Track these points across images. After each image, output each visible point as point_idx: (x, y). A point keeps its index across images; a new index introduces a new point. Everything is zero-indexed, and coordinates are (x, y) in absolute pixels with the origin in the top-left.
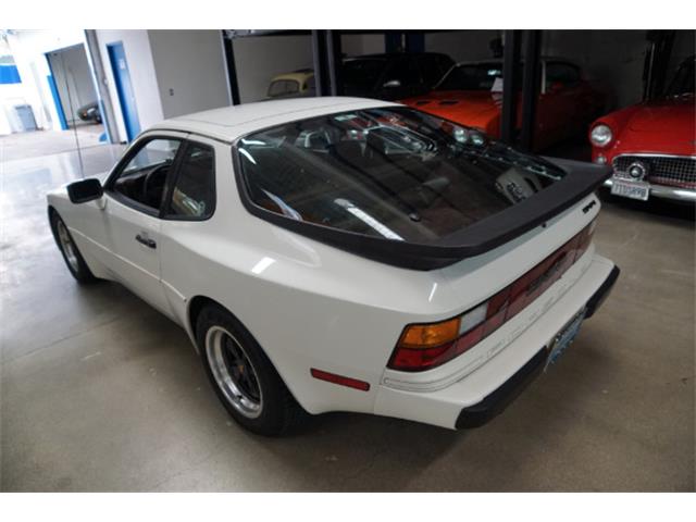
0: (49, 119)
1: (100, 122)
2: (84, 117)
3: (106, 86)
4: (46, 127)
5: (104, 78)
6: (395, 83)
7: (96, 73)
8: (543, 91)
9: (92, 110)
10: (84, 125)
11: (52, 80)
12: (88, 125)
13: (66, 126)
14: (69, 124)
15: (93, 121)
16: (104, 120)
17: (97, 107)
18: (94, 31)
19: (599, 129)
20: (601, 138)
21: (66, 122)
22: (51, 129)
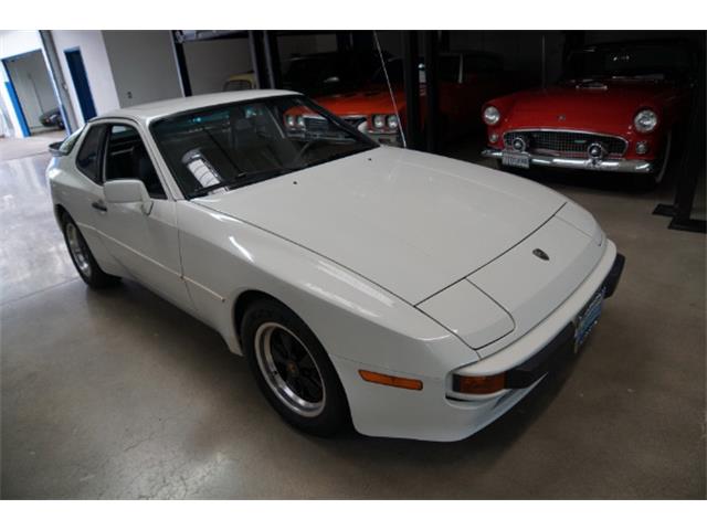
0: (10, 125)
1: (63, 128)
2: (46, 123)
3: (67, 91)
4: (7, 134)
5: (64, 83)
6: (335, 79)
7: (55, 79)
8: (460, 81)
9: (54, 116)
10: (47, 132)
11: (11, 87)
12: (51, 131)
13: (28, 132)
14: (31, 131)
15: (57, 127)
16: (66, 126)
17: (59, 113)
18: (49, 32)
19: (491, 109)
20: (491, 118)
21: (28, 129)
22: (13, 135)
